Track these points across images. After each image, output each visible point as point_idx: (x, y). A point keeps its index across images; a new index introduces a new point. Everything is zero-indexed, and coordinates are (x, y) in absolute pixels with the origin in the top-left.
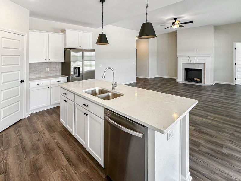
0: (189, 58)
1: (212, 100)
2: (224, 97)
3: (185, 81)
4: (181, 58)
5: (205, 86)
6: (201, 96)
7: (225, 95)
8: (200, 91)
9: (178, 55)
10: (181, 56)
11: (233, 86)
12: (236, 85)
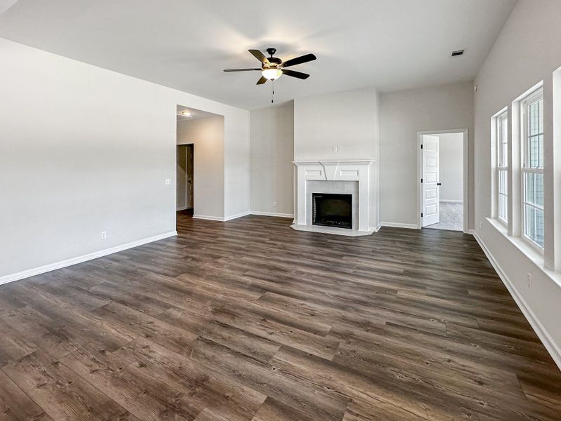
0: (321, 168)
1: (369, 293)
2: (400, 274)
3: (313, 224)
4: (305, 168)
5: (357, 239)
6: (342, 277)
7: (401, 268)
8: (341, 256)
9: (297, 159)
10: (303, 164)
11: (417, 231)
12: (422, 228)
